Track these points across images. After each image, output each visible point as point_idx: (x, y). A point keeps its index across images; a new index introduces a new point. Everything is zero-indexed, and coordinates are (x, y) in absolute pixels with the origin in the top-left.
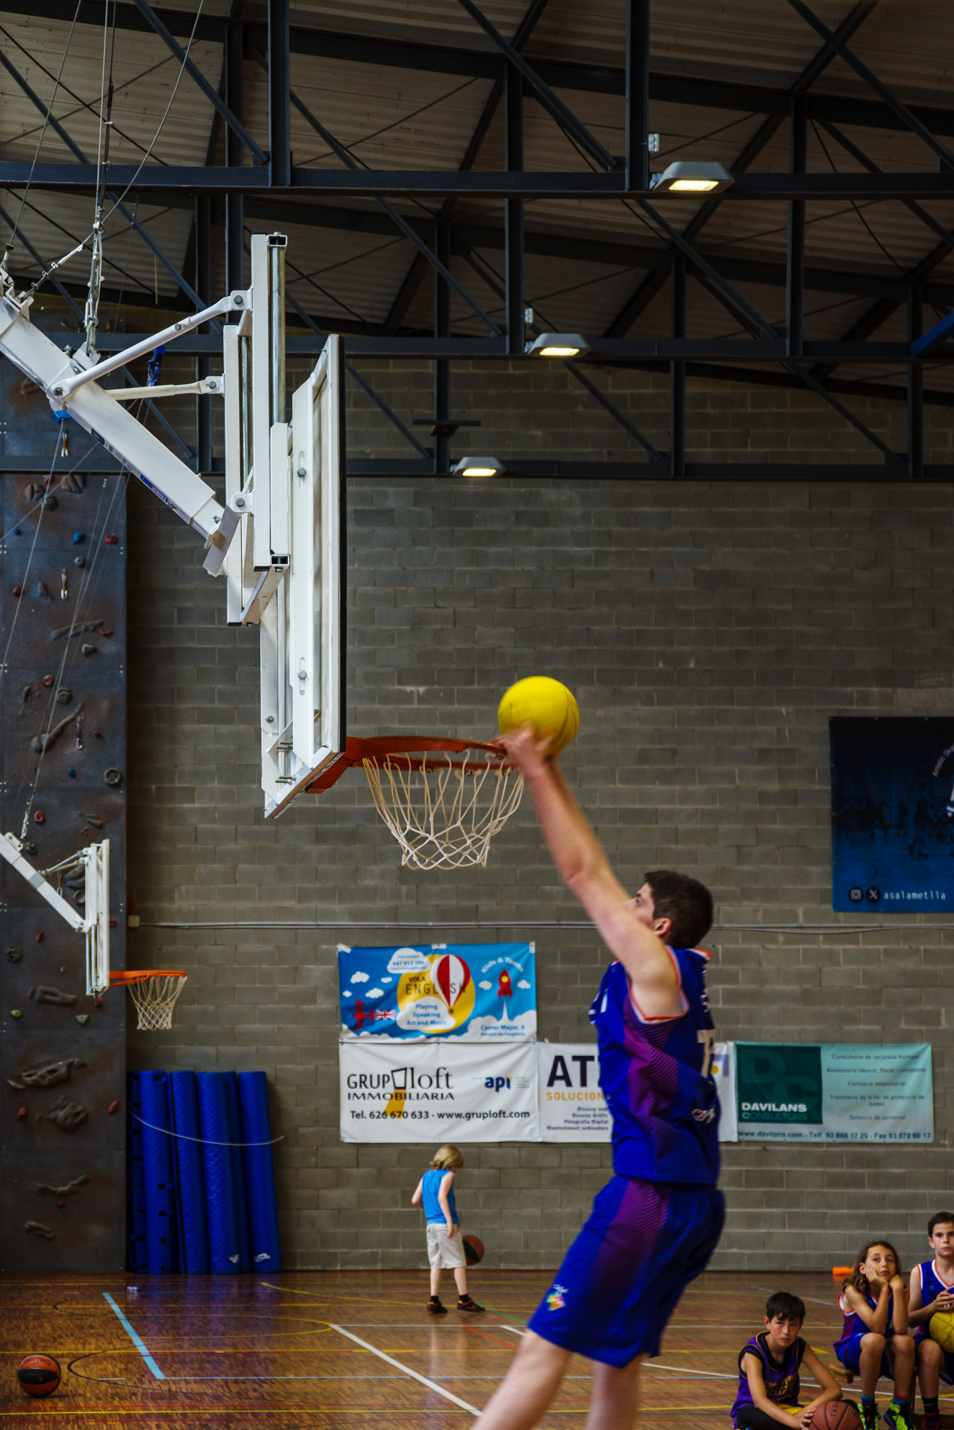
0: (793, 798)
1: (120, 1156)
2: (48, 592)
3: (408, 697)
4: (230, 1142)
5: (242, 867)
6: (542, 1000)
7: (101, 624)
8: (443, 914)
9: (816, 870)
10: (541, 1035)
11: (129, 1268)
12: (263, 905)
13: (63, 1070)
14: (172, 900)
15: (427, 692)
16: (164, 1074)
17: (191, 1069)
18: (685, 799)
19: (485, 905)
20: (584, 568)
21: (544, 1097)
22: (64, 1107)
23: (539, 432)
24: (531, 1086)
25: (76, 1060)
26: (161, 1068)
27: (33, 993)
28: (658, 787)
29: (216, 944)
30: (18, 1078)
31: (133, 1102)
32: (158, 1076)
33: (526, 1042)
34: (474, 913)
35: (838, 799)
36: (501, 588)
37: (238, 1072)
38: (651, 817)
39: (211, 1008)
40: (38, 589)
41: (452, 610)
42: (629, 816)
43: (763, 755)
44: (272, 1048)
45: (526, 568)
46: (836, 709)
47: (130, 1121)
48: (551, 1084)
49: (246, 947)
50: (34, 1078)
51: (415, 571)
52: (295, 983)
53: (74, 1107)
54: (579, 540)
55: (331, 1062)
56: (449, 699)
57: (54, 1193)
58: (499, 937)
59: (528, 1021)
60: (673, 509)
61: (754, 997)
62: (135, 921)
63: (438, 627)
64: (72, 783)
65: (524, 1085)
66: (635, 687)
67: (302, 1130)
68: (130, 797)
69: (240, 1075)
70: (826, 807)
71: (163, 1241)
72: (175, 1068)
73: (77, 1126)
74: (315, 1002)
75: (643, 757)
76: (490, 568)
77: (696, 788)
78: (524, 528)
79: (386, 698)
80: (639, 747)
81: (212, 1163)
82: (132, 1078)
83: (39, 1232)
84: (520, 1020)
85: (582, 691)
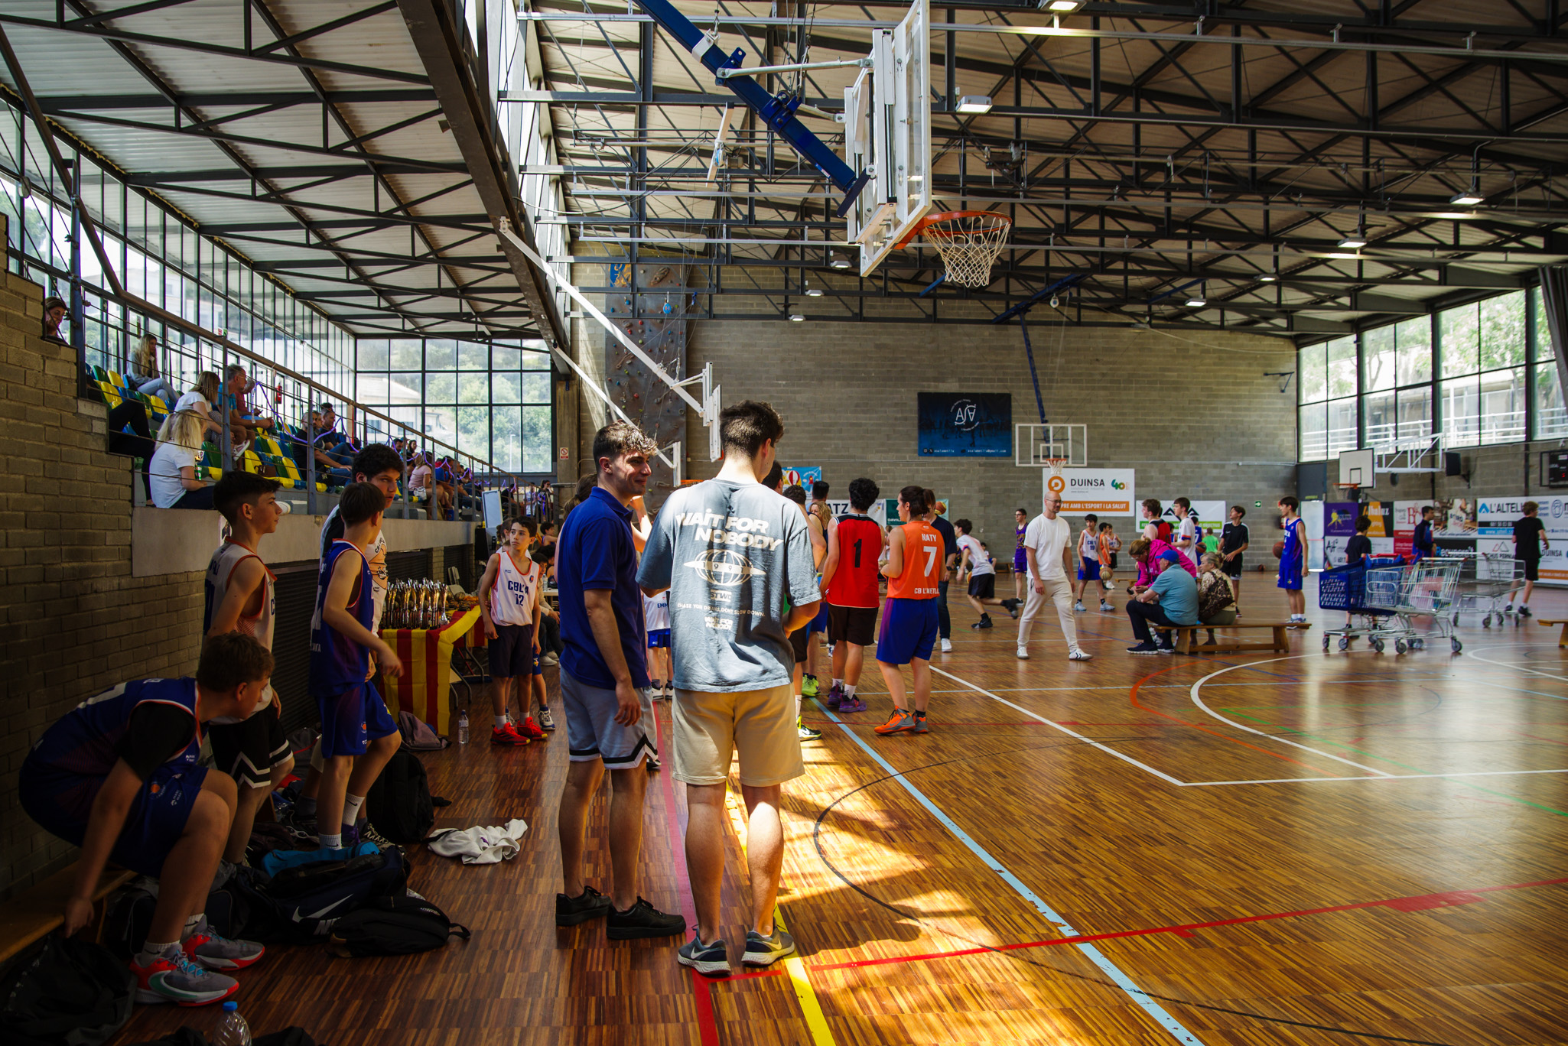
0: (906, 419)
2: (661, 351)
3: (780, 385)
8: (791, 457)
9: (913, 443)
14: (701, 453)
15: (786, 384)
18: (870, 419)
19: (805, 454)
28: (862, 415)
34: (801, 457)
35: (920, 419)
38: (860, 425)
40: (657, 350)
41: (794, 356)
42: (852, 424)
43: (896, 405)
46: (919, 390)
54: (836, 333)
56: (793, 385)
58: (809, 465)
61: (892, 484)
62: (689, 460)
63: (789, 361)
64: (668, 415)
66: (854, 382)
68: (687, 418)
70: (916, 422)
75: (857, 406)
77: (875, 415)
79: (772, 385)
80: (856, 402)
85: (837, 383)
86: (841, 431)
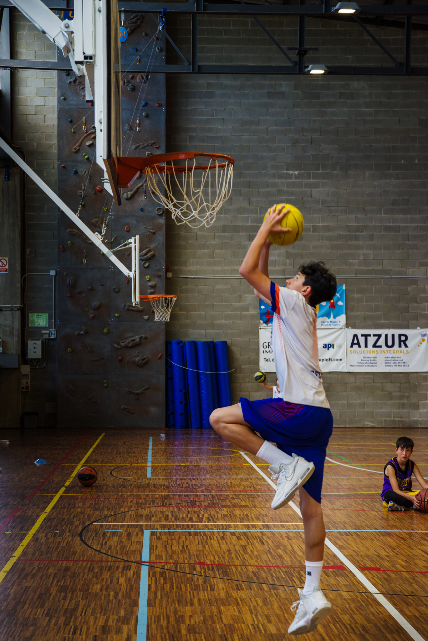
1: (163, 377)
3: (290, 176)
4: (211, 372)
5: (216, 251)
6: (348, 309)
7: (154, 143)
10: (347, 325)
11: (167, 426)
12: (226, 268)
13: (138, 340)
14: (186, 266)
15: (299, 174)
16: (182, 342)
17: (194, 340)
18: (412, 221)
20: (369, 118)
21: (349, 352)
22: (138, 356)
23: (350, 56)
24: (343, 347)
25: (144, 335)
26: (181, 339)
27: (125, 306)
28: (401, 216)
29: (205, 285)
30: (118, 344)
31: (169, 354)
32: (179, 343)
33: (341, 328)
36: (332, 127)
37: (215, 341)
38: (397, 229)
39: (203, 313)
40: (127, 127)
41: (310, 137)
42: (387, 229)
44: (230, 331)
45: (343, 118)
47: (167, 362)
48: (352, 346)
49: (218, 287)
50: (125, 343)
51: (294, 119)
52: (240, 303)
53: (143, 356)
54: (368, 105)
55: (255, 337)
56: (309, 177)
57: (134, 393)
59: (342, 319)
60: (409, 91)
62: (170, 275)
63: (304, 145)
64: (141, 214)
65: (340, 347)
66: (391, 172)
67: (243, 367)
68: (167, 219)
69: (216, 343)
71: (181, 414)
72: (188, 339)
73: (144, 364)
74: (248, 311)
75: (394, 203)
76: (327, 118)
77: (418, 216)
78: (343, 100)
79: (280, 177)
80: (392, 198)
81: (203, 381)
82: (168, 344)
83: (127, 410)
84: (338, 319)
85: (367, 173)
86: (372, 237)
